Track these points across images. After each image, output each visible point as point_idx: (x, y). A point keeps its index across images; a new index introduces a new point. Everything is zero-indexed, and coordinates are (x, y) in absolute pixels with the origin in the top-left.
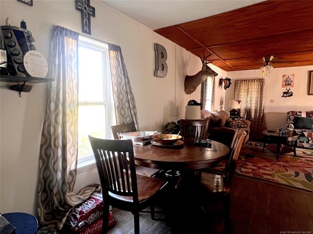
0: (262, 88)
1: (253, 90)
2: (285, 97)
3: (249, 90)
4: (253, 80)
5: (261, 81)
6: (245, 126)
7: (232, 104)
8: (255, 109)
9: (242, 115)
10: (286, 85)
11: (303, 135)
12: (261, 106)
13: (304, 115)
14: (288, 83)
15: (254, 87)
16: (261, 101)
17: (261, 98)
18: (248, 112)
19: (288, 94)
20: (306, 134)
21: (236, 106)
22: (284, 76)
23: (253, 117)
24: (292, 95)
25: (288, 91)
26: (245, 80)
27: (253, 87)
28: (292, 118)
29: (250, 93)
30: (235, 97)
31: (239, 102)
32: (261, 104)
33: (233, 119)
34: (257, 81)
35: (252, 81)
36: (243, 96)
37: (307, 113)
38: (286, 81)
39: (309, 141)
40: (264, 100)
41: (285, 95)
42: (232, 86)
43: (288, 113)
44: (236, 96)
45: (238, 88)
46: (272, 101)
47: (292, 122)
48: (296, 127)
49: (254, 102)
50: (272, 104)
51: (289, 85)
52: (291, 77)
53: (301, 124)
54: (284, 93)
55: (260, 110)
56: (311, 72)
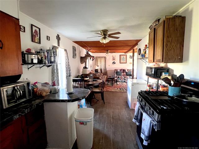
0: (105, 61)
4: (102, 57)
5: (105, 58)
7: (95, 67)
9: (99, 71)
11: (119, 78)
13: (119, 71)
15: (103, 60)
16: (105, 66)
17: (105, 64)
18: (101, 70)
19: (114, 63)
20: (120, 77)
21: (97, 68)
22: (112, 56)
23: (103, 72)
26: (99, 57)
28: (116, 72)
29: (101, 62)
30: (96, 64)
31: (98, 66)
32: (106, 67)
33: (96, 73)
36: (99, 64)
37: (120, 70)
38: (113, 58)
39: (121, 79)
40: (106, 65)
42: (95, 59)
43: (114, 70)
45: (97, 60)
46: (109, 66)
48: (117, 75)
49: (103, 66)
53: (118, 74)
54: (113, 63)
55: (105, 69)
56: (120, 55)
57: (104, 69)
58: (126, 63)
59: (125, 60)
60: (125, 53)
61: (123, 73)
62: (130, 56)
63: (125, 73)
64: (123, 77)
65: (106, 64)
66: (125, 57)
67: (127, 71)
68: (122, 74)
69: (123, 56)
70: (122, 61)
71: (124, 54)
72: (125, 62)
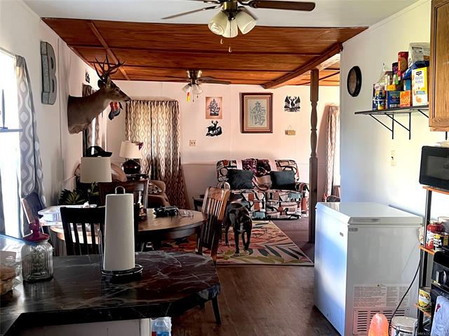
0: (175, 120)
1: (160, 121)
2: (212, 135)
3: (154, 121)
4: (158, 103)
5: (173, 105)
6: (160, 191)
7: (126, 149)
8: (166, 159)
9: (143, 171)
10: (211, 114)
12: (175, 153)
13: (240, 167)
14: (213, 111)
15: (162, 116)
16: (175, 142)
17: (175, 137)
18: (154, 163)
19: (215, 131)
20: (246, 196)
21: (135, 154)
22: (207, 98)
23: (163, 174)
24: (220, 133)
25: (215, 125)
26: (145, 102)
27: (160, 115)
28: (225, 172)
29: (155, 127)
31: (140, 145)
32: (175, 148)
34: (166, 104)
35: (157, 105)
36: (143, 134)
37: (244, 163)
38: (211, 107)
39: (251, 206)
40: (179, 140)
41: (211, 132)
43: (219, 164)
44: (129, 133)
45: (133, 115)
46: (192, 143)
47: (225, 178)
48: (233, 188)
49: (163, 145)
50: (192, 149)
51: (215, 114)
52: (217, 101)
53: (237, 181)
54: (210, 129)
55: (174, 160)
56: (243, 95)
57: (167, 160)
58: (271, 132)
59: (266, 116)
60: (265, 85)
61: (258, 175)
62: (287, 100)
63: (267, 180)
64: (261, 196)
65: (179, 133)
66: (264, 103)
67: (274, 168)
68: (256, 181)
69: (256, 101)
70: (250, 124)
71: (260, 89)
72: (265, 125)
